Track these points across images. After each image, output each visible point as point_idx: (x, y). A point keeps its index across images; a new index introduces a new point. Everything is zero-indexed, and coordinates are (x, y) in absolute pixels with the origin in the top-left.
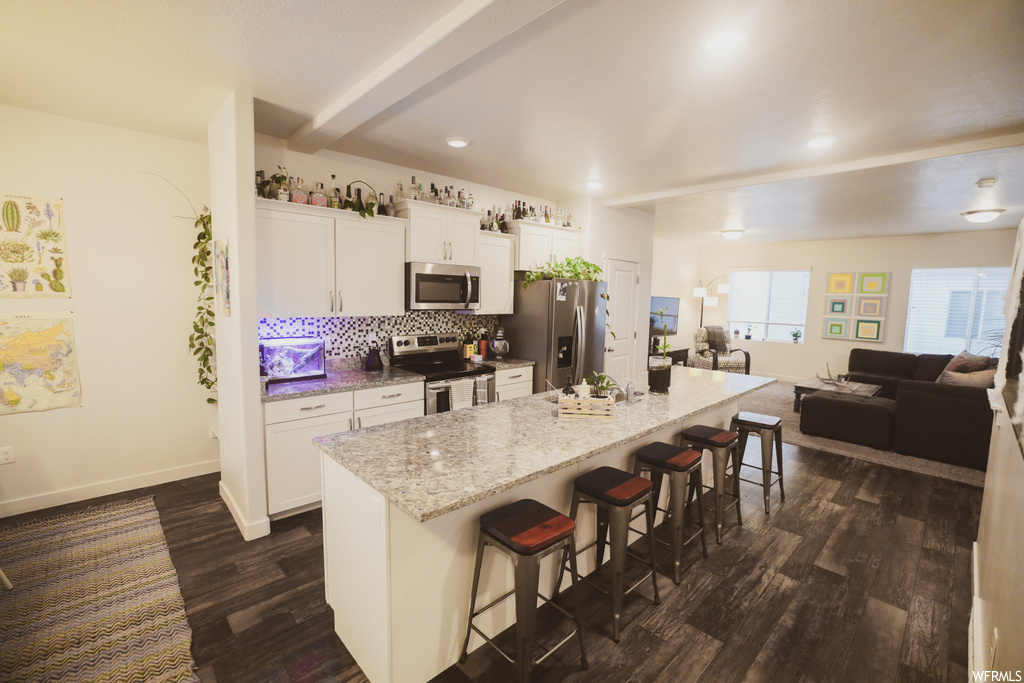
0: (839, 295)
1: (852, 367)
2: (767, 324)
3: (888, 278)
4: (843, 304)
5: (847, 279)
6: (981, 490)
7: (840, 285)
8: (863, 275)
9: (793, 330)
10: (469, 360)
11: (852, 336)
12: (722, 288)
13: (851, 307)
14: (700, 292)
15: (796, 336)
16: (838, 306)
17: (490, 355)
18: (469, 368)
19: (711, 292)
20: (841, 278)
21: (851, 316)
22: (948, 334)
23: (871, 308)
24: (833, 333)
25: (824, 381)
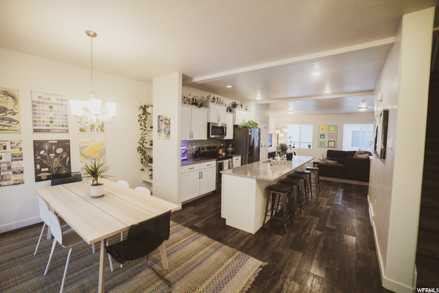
0: (322, 133)
1: (328, 156)
2: (300, 143)
3: (337, 127)
4: (324, 135)
5: (325, 127)
6: (368, 186)
7: (323, 129)
8: (329, 126)
9: (308, 144)
10: (221, 155)
11: (327, 146)
12: (285, 130)
13: (326, 136)
14: (278, 132)
15: (309, 146)
16: (322, 136)
17: (227, 153)
18: (221, 157)
19: (281, 132)
20: (323, 127)
21: (326, 139)
22: (352, 146)
23: (332, 137)
24: (321, 145)
25: (322, 160)
